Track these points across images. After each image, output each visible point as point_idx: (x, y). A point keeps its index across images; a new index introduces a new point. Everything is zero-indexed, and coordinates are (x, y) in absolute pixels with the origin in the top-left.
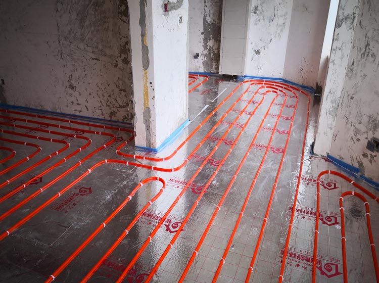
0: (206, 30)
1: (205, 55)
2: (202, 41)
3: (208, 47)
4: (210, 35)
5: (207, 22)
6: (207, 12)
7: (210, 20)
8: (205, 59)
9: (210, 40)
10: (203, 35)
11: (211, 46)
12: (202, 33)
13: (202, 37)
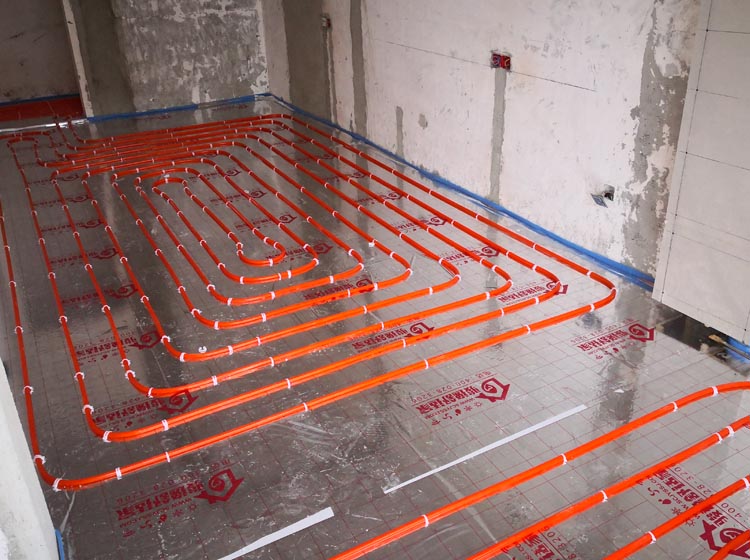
0: (650, 101)
1: (636, 203)
2: (631, 144)
3: (650, 174)
4: (661, 123)
5: (657, 70)
6: (662, 29)
7: (670, 60)
8: (634, 217)
9: (660, 143)
10: (637, 119)
11: (662, 170)
12: (635, 113)
13: (632, 126)
